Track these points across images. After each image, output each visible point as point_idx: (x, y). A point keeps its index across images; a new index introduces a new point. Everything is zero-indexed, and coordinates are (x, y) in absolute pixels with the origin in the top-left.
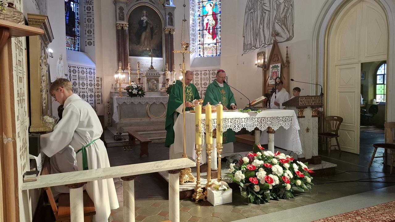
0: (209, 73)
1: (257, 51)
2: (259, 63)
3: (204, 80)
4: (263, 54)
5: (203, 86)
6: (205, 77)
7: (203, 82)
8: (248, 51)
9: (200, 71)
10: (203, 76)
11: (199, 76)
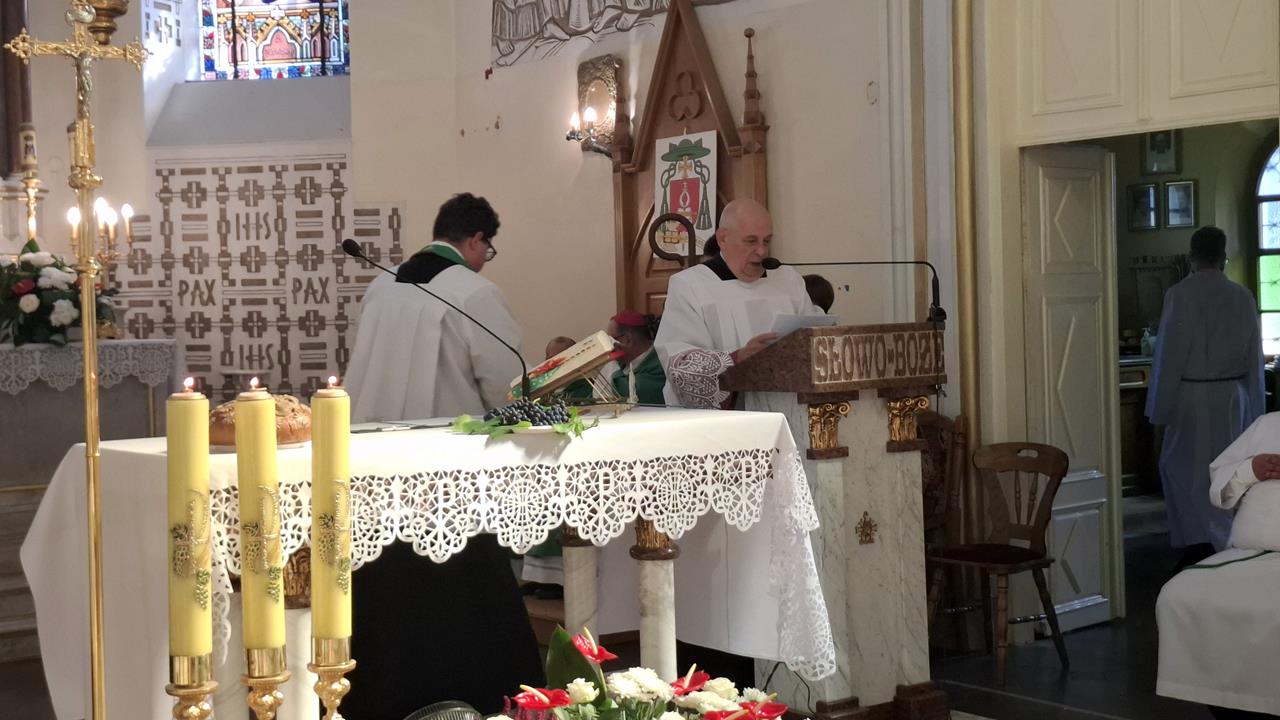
0: (279, 186)
1: (578, 50)
2: (591, 126)
3: (243, 232)
4: (610, 73)
5: (238, 272)
6: (252, 211)
7: (236, 247)
8: (520, 46)
9: (215, 171)
10: (235, 206)
11: (211, 207)
